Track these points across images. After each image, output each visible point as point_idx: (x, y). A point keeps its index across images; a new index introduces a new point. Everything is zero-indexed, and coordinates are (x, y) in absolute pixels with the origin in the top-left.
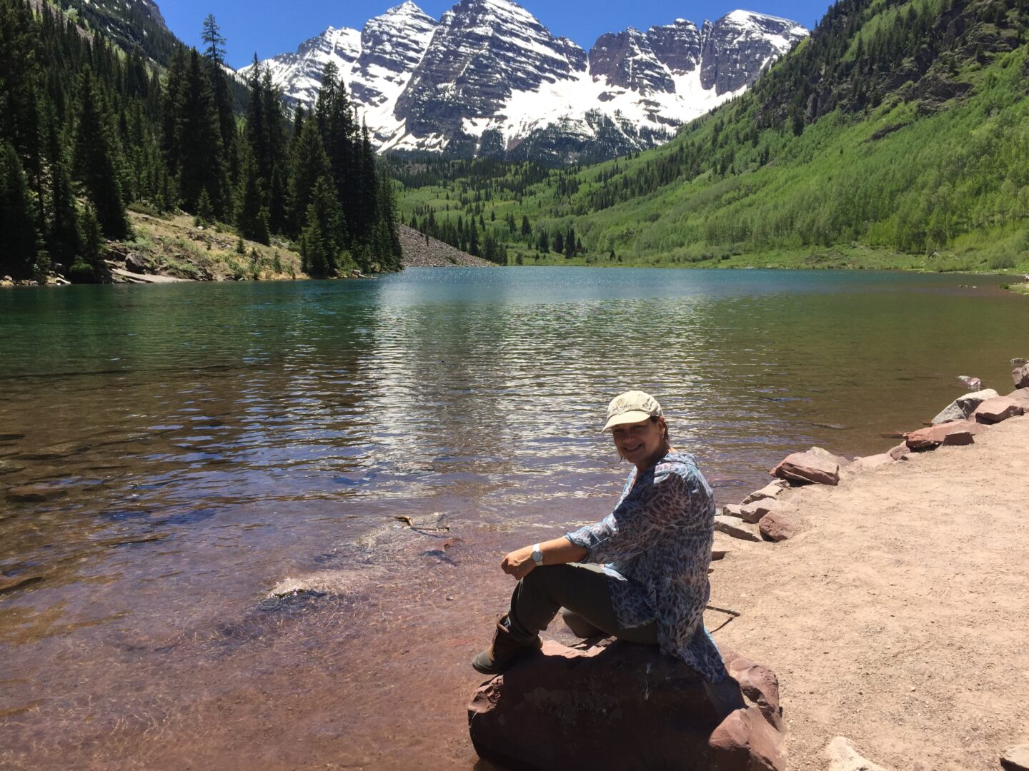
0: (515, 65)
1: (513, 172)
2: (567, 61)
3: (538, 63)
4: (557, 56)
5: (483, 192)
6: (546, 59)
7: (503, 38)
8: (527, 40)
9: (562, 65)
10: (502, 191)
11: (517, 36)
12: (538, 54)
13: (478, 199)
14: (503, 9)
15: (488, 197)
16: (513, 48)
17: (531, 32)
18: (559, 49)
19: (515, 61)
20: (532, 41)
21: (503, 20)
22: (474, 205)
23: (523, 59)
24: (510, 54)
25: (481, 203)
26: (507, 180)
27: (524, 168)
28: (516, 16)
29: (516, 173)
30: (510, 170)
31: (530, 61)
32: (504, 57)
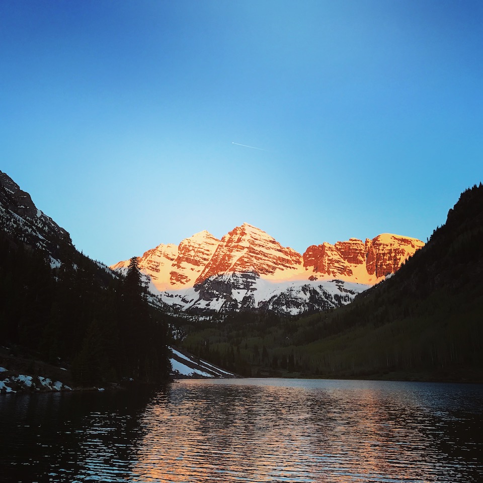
2: (291, 259)
3: (275, 261)
5: (241, 332)
6: (278, 259)
9: (288, 261)
10: (252, 331)
11: (263, 246)
12: (274, 256)
14: (255, 234)
16: (260, 253)
17: (271, 245)
18: (286, 253)
20: (271, 249)
21: (255, 239)
28: (263, 237)
32: (256, 258)
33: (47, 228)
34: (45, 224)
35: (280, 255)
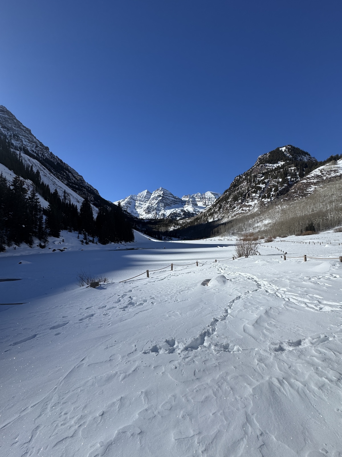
0: (167, 201)
4: (176, 200)
5: (159, 225)
6: (173, 200)
7: (164, 196)
8: (169, 197)
9: (176, 201)
10: (163, 225)
13: (158, 227)
14: (164, 191)
15: (160, 227)
17: (171, 195)
18: (175, 198)
21: (164, 193)
26: (164, 223)
27: (167, 220)
28: (167, 193)
30: (165, 221)
31: (170, 200)
32: (164, 200)
33: (90, 189)
34: (89, 187)
35: (173, 199)
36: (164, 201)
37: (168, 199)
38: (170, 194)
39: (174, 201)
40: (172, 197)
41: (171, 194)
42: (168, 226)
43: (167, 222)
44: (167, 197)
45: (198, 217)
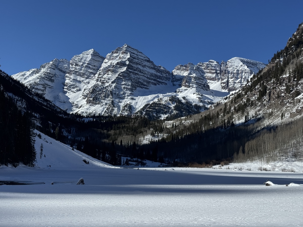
1: (133, 122)
2: (161, 75)
3: (148, 76)
4: (159, 74)
5: (118, 131)
6: (152, 75)
7: (133, 65)
8: (144, 66)
9: (159, 77)
10: (127, 131)
11: (140, 64)
12: (148, 72)
13: (115, 134)
14: (134, 53)
15: (120, 134)
16: (137, 69)
19: (138, 75)
20: (146, 67)
21: (134, 58)
22: (113, 137)
23: (142, 74)
24: (136, 72)
25: (116, 136)
26: (130, 126)
27: (138, 121)
28: (139, 57)
29: (135, 122)
30: (132, 121)
31: (145, 75)
35: (153, 71)
36: (133, 76)
37: (140, 72)
38: (146, 60)
39: (156, 76)
40: (151, 68)
41: (149, 61)
42: (137, 133)
43: (136, 125)
44: (139, 67)
45: (209, 115)
